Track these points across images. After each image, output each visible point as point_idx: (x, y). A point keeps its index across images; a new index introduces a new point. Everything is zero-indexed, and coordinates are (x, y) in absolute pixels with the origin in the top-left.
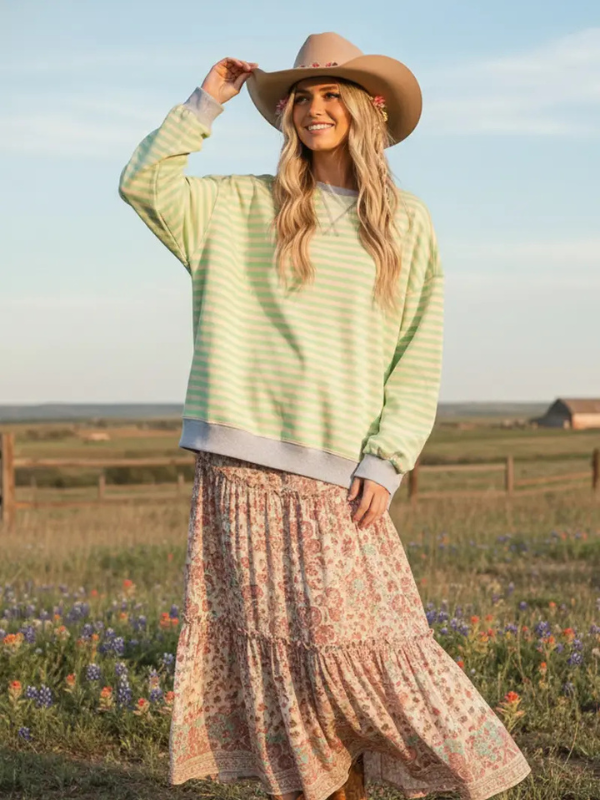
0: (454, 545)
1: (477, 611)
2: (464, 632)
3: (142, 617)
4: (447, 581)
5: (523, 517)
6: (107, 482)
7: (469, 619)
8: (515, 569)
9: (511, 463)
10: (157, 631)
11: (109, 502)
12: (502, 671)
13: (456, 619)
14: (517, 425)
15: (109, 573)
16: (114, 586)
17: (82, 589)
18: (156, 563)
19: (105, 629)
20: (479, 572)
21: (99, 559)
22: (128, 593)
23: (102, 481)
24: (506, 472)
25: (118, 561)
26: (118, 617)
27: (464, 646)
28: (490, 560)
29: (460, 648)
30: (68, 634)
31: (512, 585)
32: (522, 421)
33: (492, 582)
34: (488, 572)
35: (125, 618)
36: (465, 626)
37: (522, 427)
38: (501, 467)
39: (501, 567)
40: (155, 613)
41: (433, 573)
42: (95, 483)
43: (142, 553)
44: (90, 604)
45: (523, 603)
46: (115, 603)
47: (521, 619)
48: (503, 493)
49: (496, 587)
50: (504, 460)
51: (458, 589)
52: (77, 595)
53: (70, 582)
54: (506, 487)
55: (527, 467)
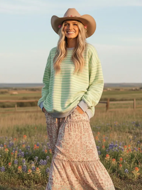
0: (120, 125)
1: (126, 144)
2: (122, 150)
3: (29, 146)
4: (117, 135)
5: (138, 116)
6: (17, 106)
7: (124, 146)
8: (136, 131)
9: (135, 100)
10: (33, 150)
11: (18, 112)
12: (133, 161)
13: (120, 146)
14: (136, 90)
15: (19, 133)
16: (20, 137)
17: (11, 138)
18: (32, 130)
19: (19, 149)
20: (126, 132)
21: (16, 129)
22: (25, 139)
23: (16, 106)
24: (134, 103)
25: (21, 129)
26: (22, 146)
27: (122, 154)
28: (129, 129)
29: (122, 155)
30: (8, 151)
31: (136, 136)
32: (138, 88)
33: (130, 135)
34: (129, 132)
35: (24, 146)
36: (123, 148)
37: (138, 90)
38: (132, 102)
39: (132, 131)
40: (32, 145)
41: (113, 133)
42: (14, 106)
43: (28, 127)
44: (14, 142)
45: (139, 142)
46: (21, 142)
47: (138, 146)
48: (133, 109)
49: (131, 137)
50: (133, 100)
51: (120, 137)
52: (10, 139)
53: (8, 136)
54: (134, 107)
55: (139, 102)
